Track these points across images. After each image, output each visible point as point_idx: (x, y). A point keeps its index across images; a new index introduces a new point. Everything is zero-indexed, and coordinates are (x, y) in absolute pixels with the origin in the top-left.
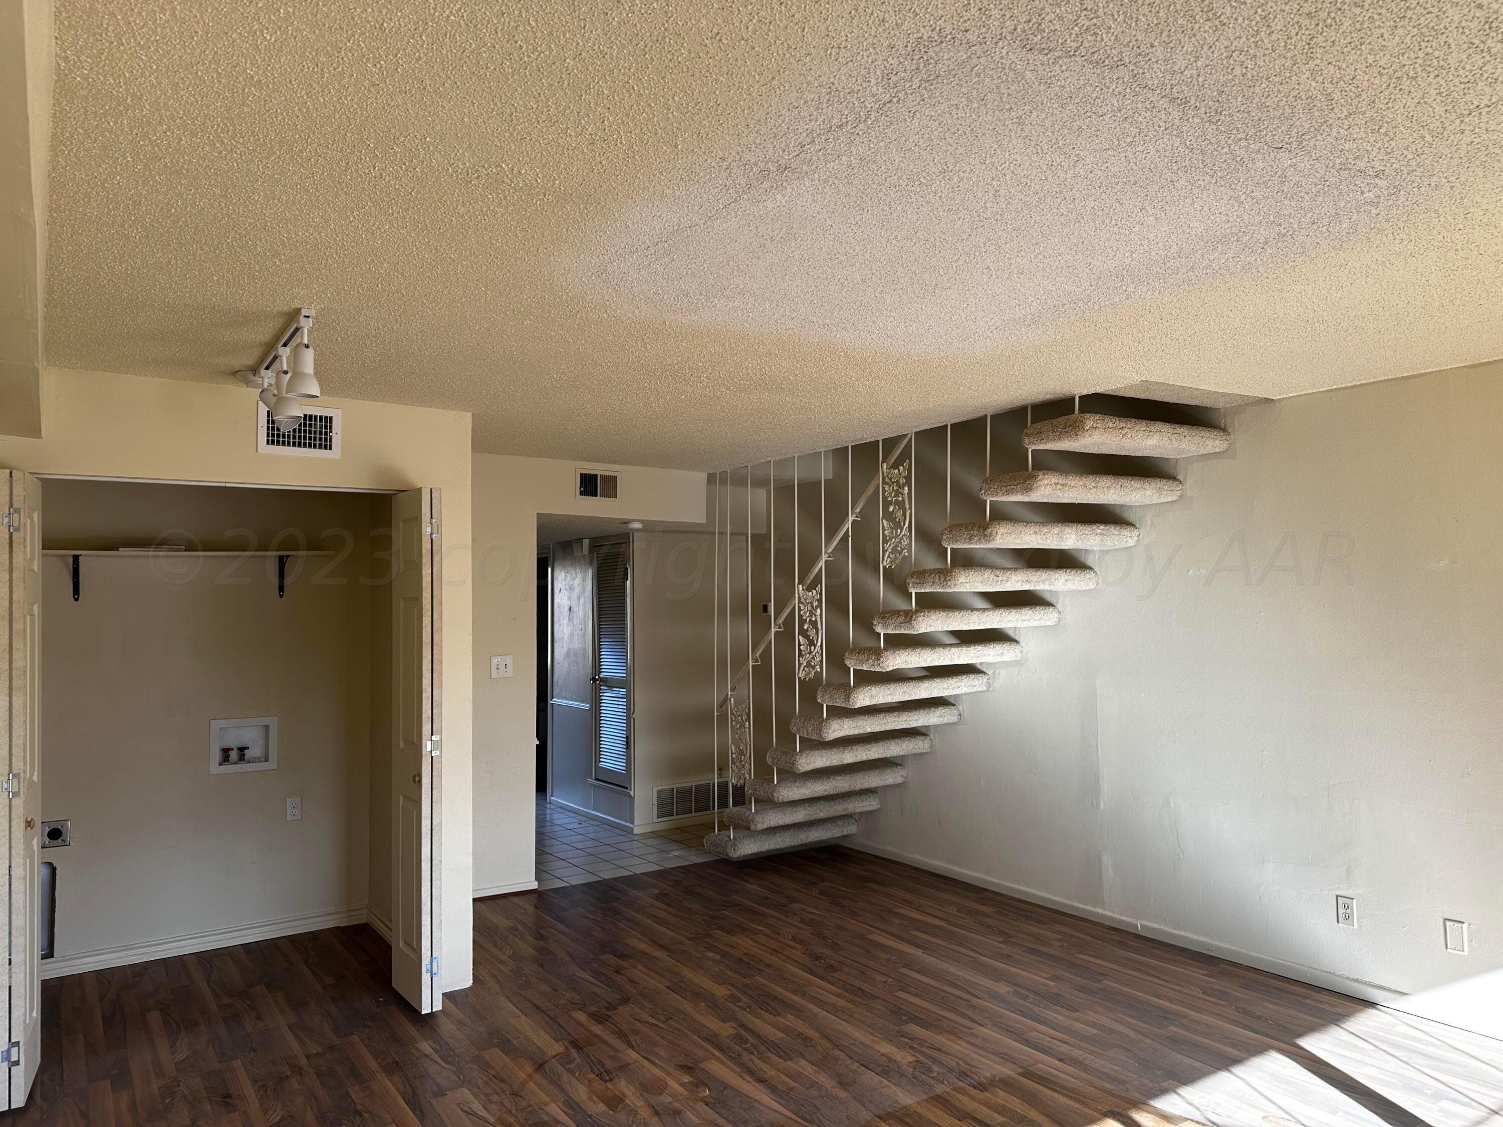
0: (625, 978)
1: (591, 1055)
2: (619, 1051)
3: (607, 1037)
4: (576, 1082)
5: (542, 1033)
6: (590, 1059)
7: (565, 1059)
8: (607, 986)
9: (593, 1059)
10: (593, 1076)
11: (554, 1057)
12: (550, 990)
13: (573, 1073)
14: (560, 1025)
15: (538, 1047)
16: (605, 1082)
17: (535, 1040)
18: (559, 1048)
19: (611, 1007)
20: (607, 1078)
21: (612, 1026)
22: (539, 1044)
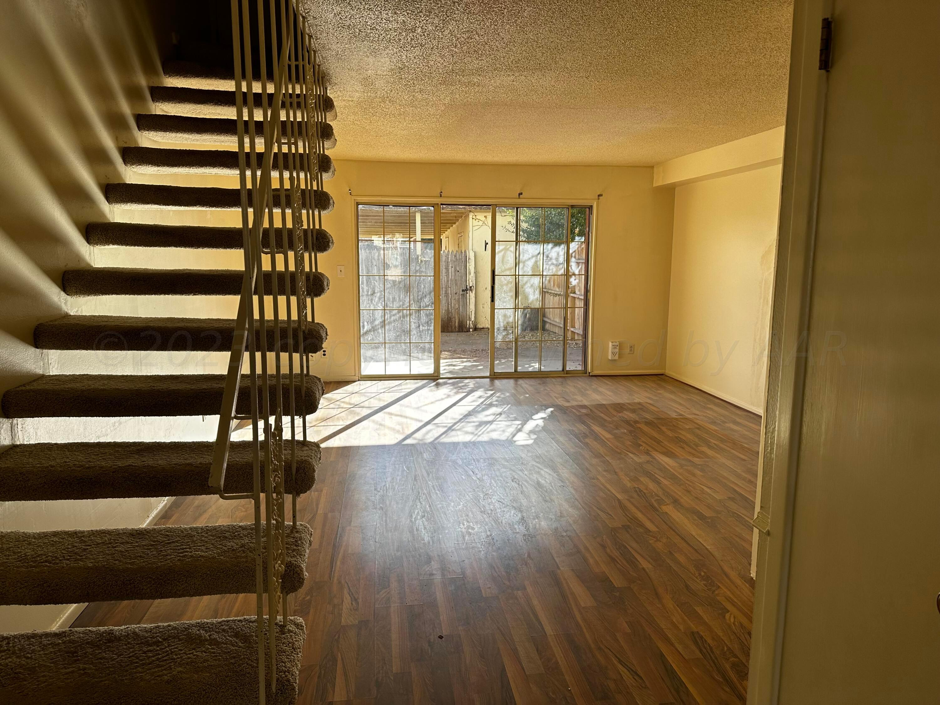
0: (608, 551)
1: (645, 501)
2: (627, 499)
3: (633, 510)
4: (654, 490)
5: (677, 520)
6: (645, 499)
7: (660, 502)
8: (625, 547)
9: (643, 499)
10: (645, 491)
11: (668, 504)
12: (676, 555)
13: (656, 494)
14: (665, 522)
15: (679, 512)
16: (638, 488)
17: (682, 516)
18: (665, 508)
19: (626, 528)
20: (637, 489)
21: (628, 514)
22: (679, 514)
